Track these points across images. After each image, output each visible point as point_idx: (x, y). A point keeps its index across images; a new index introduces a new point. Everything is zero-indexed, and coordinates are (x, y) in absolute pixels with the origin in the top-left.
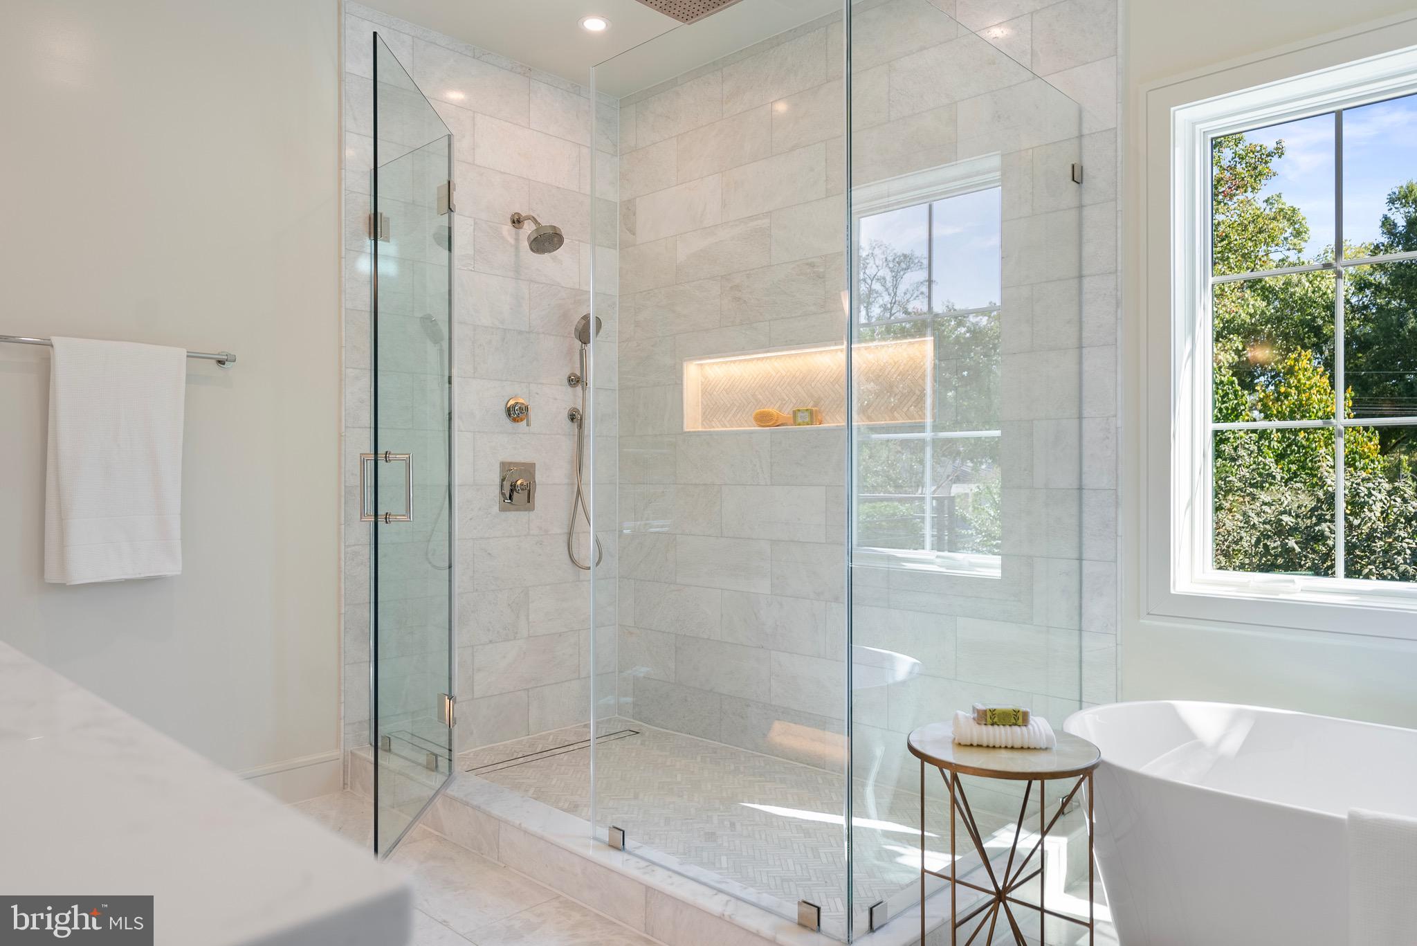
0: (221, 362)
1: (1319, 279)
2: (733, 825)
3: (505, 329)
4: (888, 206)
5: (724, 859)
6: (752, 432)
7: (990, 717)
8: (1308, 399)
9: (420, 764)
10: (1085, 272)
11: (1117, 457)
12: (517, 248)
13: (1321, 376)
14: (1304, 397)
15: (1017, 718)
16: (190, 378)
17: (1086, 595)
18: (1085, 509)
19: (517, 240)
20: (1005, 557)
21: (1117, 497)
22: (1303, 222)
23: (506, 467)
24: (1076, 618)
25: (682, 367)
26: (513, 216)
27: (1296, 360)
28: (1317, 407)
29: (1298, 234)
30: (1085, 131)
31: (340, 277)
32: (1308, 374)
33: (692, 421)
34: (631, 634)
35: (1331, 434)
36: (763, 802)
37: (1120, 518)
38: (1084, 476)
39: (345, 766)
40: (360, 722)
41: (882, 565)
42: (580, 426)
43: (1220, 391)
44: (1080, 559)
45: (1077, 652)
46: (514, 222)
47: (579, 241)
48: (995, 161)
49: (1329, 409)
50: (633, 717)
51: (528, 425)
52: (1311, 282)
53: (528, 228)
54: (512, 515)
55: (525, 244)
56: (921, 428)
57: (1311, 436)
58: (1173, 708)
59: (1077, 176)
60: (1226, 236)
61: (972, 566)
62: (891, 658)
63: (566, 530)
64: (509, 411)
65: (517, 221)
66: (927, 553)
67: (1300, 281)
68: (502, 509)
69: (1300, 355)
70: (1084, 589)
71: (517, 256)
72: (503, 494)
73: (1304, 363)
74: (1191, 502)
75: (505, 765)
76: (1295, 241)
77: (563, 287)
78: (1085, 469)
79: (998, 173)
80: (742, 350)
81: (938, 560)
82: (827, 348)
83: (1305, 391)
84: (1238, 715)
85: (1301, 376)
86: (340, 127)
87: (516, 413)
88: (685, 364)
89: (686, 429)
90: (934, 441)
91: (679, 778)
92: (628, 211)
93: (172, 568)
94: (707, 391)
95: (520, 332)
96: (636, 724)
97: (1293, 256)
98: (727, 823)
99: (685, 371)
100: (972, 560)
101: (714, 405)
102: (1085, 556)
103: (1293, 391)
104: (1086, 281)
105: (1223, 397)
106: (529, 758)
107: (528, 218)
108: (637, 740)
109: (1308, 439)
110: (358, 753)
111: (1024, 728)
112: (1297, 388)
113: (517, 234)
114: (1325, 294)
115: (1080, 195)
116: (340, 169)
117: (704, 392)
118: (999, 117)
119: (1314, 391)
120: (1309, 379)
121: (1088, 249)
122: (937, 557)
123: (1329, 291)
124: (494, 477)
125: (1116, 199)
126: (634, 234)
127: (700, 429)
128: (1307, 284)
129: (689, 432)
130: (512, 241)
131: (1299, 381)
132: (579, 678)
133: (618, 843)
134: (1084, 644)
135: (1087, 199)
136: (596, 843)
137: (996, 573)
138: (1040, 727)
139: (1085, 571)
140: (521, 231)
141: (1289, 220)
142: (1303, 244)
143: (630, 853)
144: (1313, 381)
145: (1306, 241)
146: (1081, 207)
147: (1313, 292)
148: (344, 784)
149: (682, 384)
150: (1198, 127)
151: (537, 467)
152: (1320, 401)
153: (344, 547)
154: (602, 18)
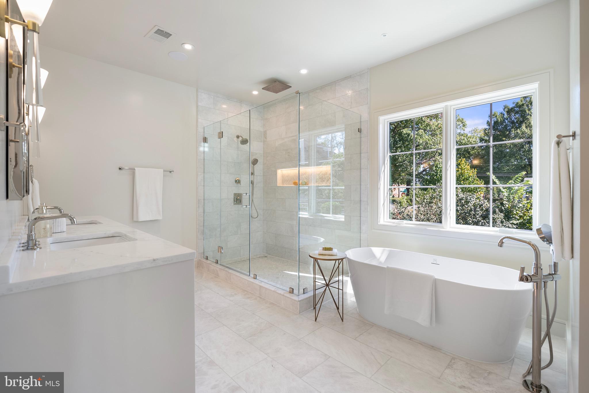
0: (171, 172)
1: (469, 138)
2: (283, 276)
3: (235, 162)
4: (324, 134)
5: (279, 282)
6: (292, 187)
7: (325, 249)
8: (464, 172)
9: (214, 262)
10: (362, 152)
11: (368, 194)
12: (238, 143)
13: (468, 165)
14: (463, 171)
15: (330, 249)
16: (164, 176)
17: (361, 225)
18: (362, 205)
19: (238, 141)
20: (345, 216)
21: (368, 203)
22: (465, 122)
23: (235, 194)
24: (360, 230)
25: (277, 170)
26: (237, 136)
27: (461, 161)
28: (466, 174)
29: (464, 126)
30: (362, 121)
31: (197, 152)
32: (464, 165)
33: (279, 183)
34: (265, 233)
35: (470, 182)
36: (291, 271)
37: (368, 207)
38: (361, 198)
39: (198, 263)
40: (201, 253)
41: (320, 218)
42: (253, 185)
43: (439, 170)
44: (360, 217)
45: (360, 238)
46: (237, 137)
47: (253, 141)
48: (344, 126)
49: (470, 175)
50: (266, 253)
51: (240, 184)
52: (467, 139)
53: (240, 139)
54: (237, 206)
55: (239, 143)
56: (330, 186)
57: (465, 182)
58: (371, 248)
59: (360, 130)
60: (441, 127)
61: (339, 218)
62: (320, 239)
64: (236, 181)
65: (238, 137)
66: (331, 215)
67: (464, 139)
68: (234, 204)
69: (462, 160)
70: (361, 223)
71: (238, 145)
72: (234, 201)
73: (463, 162)
74: (384, 204)
75: (234, 263)
76: (463, 128)
78: (361, 196)
79: (344, 129)
80: (290, 167)
81: (333, 217)
83: (463, 170)
84: (384, 250)
85: (462, 166)
86: (197, 118)
87: (238, 182)
89: (278, 185)
90: (333, 189)
91: (274, 266)
92: (265, 133)
93: (160, 218)
94: (283, 176)
95: (239, 163)
96: (266, 255)
97: (462, 132)
98: (282, 275)
99: (277, 172)
100: (340, 217)
101: (285, 179)
102: (361, 216)
103: (460, 170)
104: (362, 154)
105: (440, 171)
106: (240, 262)
107: (240, 136)
108: (266, 258)
109: (464, 183)
110: (201, 260)
111: (332, 251)
112: (461, 169)
113: (238, 140)
114: (471, 142)
115: (361, 134)
116: (197, 127)
117: (282, 177)
118: (344, 116)
119: (466, 170)
120: (464, 166)
121: (362, 147)
122: (332, 216)
123: (472, 142)
124: (232, 197)
125: (368, 136)
126: (266, 139)
127: (281, 185)
128: (466, 140)
130: (236, 141)
131: (461, 167)
133: (255, 278)
134: (361, 236)
135: (362, 136)
136: (251, 278)
137: (343, 220)
138: (335, 251)
139: (361, 219)
140: (239, 139)
141: (461, 122)
142: (465, 128)
143: (257, 279)
144: (465, 167)
145: (466, 128)
146: (361, 138)
147: (468, 142)
148: (198, 267)
149: (277, 175)
150: (386, 120)
151: (242, 194)
152: (467, 172)
153: (197, 213)
154: (257, 91)
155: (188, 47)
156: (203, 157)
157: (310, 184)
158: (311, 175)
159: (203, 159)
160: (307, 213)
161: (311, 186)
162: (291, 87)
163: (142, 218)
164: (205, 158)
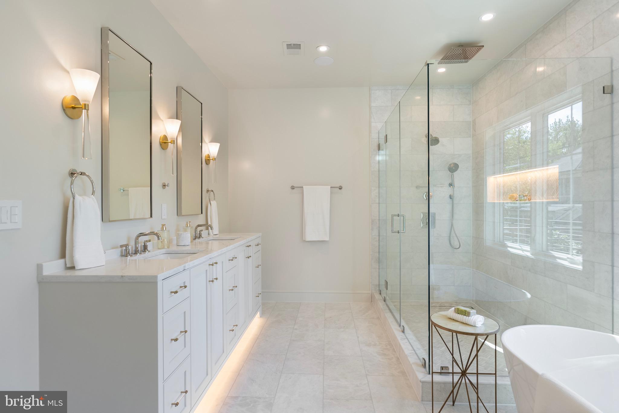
9: (383, 299)
10: (614, 134)
16: (331, 193)
18: (615, 243)
23: (424, 213)
24: (611, 292)
25: (486, 178)
26: (426, 135)
30: (614, 69)
31: (370, 163)
33: (490, 199)
38: (614, 228)
39: (372, 296)
40: (376, 285)
42: (453, 200)
44: (613, 266)
46: (426, 137)
47: (454, 137)
63: (449, 235)
68: (422, 227)
70: (614, 278)
72: (422, 223)
77: (446, 154)
78: (614, 225)
79: (581, 95)
82: (533, 170)
86: (370, 121)
88: (488, 178)
92: (474, 121)
93: (327, 239)
99: (488, 180)
102: (615, 265)
104: (614, 138)
110: (374, 293)
111: (467, 317)
113: (427, 140)
115: (612, 97)
116: (370, 132)
117: (497, 187)
118: (581, 69)
121: (615, 122)
126: (475, 131)
127: (493, 201)
129: (489, 202)
130: (426, 143)
132: (454, 286)
133: (403, 331)
134: (614, 306)
136: (400, 329)
139: (614, 272)
143: (404, 334)
146: (612, 104)
148: (372, 301)
151: (436, 214)
153: (371, 236)
154: (442, 68)
155: (323, 49)
156: (378, 168)
157: (532, 198)
158: (535, 183)
159: (378, 170)
160: (528, 248)
161: (535, 203)
162: (483, 46)
163: (309, 238)
164: (380, 168)
